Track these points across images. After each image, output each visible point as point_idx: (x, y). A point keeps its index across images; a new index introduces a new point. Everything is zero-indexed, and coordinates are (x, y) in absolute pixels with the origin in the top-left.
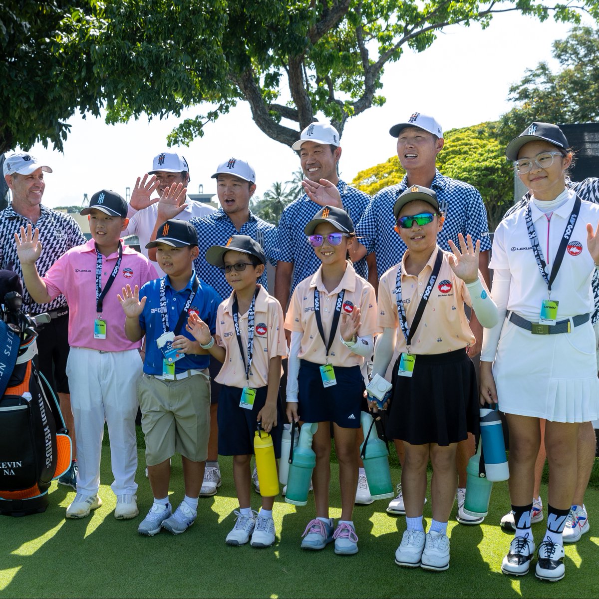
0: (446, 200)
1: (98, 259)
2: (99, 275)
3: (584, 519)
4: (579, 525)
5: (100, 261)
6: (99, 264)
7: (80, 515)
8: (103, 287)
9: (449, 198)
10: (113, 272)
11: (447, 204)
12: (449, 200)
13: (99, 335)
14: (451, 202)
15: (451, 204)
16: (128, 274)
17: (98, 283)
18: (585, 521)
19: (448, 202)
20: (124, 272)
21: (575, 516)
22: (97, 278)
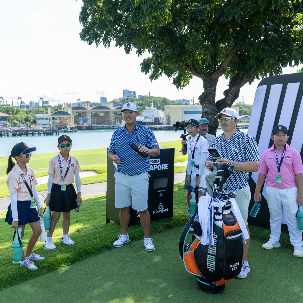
0: (139, 134)
1: (275, 152)
2: (277, 158)
3: (247, 267)
4: (246, 270)
5: (276, 153)
6: (276, 154)
7: (266, 249)
8: (279, 162)
9: (140, 133)
10: (282, 156)
11: (140, 136)
12: (140, 134)
13: (278, 181)
14: (141, 135)
15: (141, 136)
16: (288, 158)
17: (277, 161)
18: (248, 267)
19: (140, 135)
20: (286, 158)
21: (244, 266)
22: (276, 160)
